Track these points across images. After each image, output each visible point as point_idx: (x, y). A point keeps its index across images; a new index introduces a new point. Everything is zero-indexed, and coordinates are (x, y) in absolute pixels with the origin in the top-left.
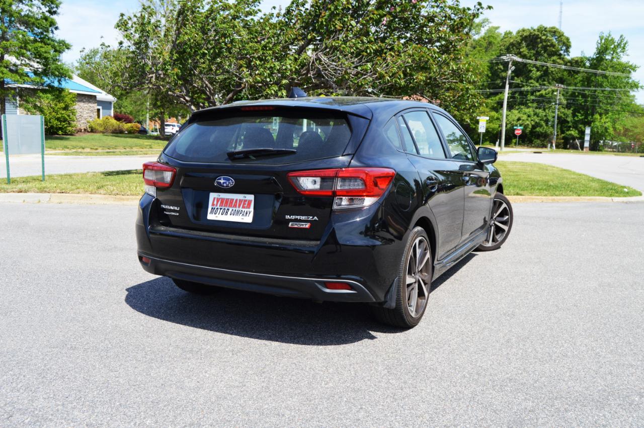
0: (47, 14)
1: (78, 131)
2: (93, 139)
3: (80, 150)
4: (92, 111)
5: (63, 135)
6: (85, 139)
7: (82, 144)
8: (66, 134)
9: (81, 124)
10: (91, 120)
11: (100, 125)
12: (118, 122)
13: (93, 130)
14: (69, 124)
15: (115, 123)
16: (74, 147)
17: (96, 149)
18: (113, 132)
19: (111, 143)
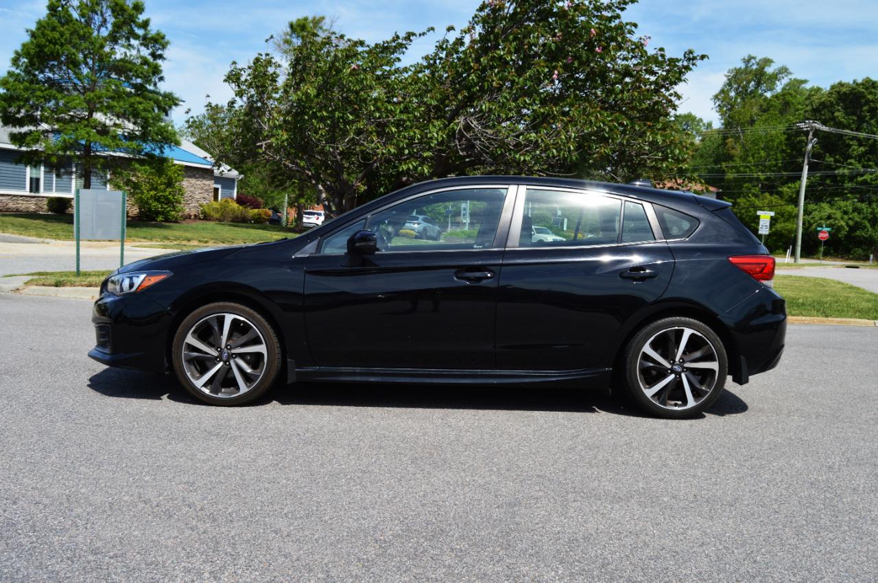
0: (150, 59)
1: (186, 218)
2: (203, 229)
3: (184, 243)
4: (207, 190)
5: (163, 221)
6: (193, 228)
7: (188, 235)
8: (167, 220)
9: (190, 209)
10: (205, 202)
11: (217, 210)
12: (241, 207)
13: (206, 217)
14: (174, 207)
15: (236, 208)
16: (177, 239)
17: (206, 242)
18: (232, 221)
19: (228, 235)
